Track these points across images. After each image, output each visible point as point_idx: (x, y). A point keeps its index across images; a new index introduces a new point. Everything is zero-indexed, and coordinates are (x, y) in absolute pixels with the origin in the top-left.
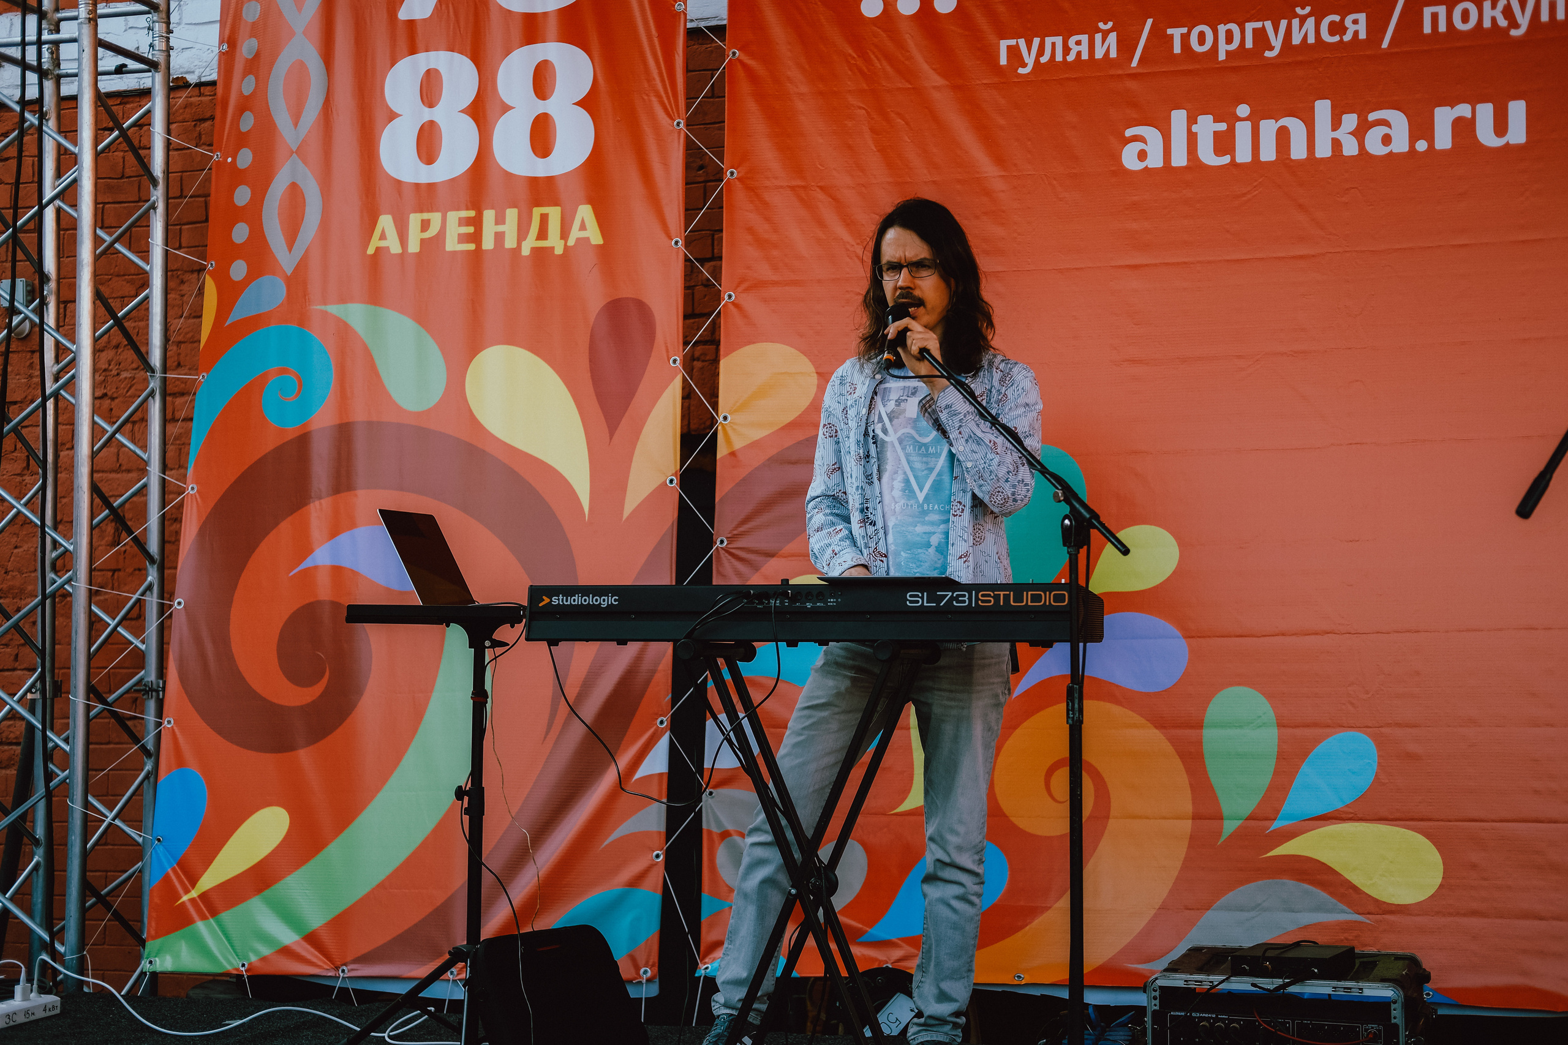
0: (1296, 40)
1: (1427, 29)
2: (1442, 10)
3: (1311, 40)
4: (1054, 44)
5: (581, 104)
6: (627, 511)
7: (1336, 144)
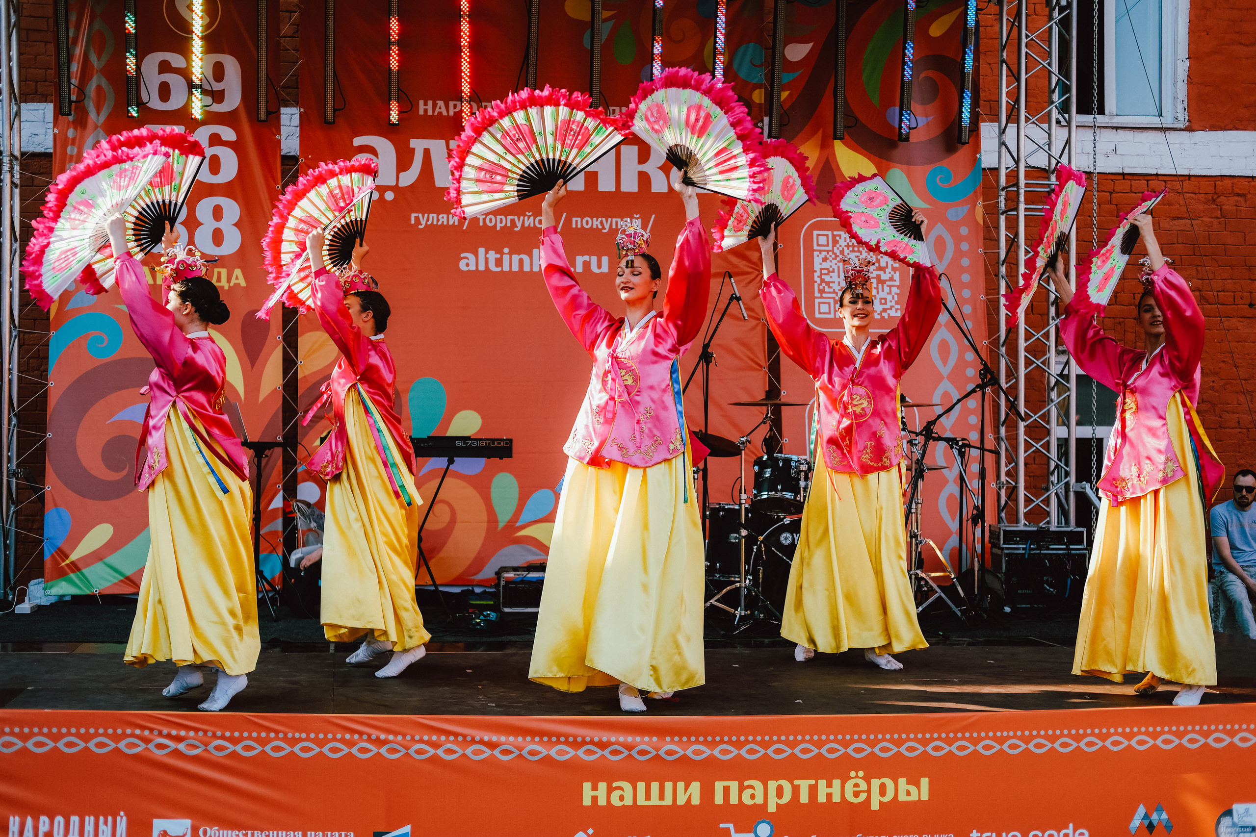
0: (526, 225)
1: (574, 226)
2: (579, 219)
3: (532, 225)
4: (433, 218)
5: (235, 225)
6: (260, 400)
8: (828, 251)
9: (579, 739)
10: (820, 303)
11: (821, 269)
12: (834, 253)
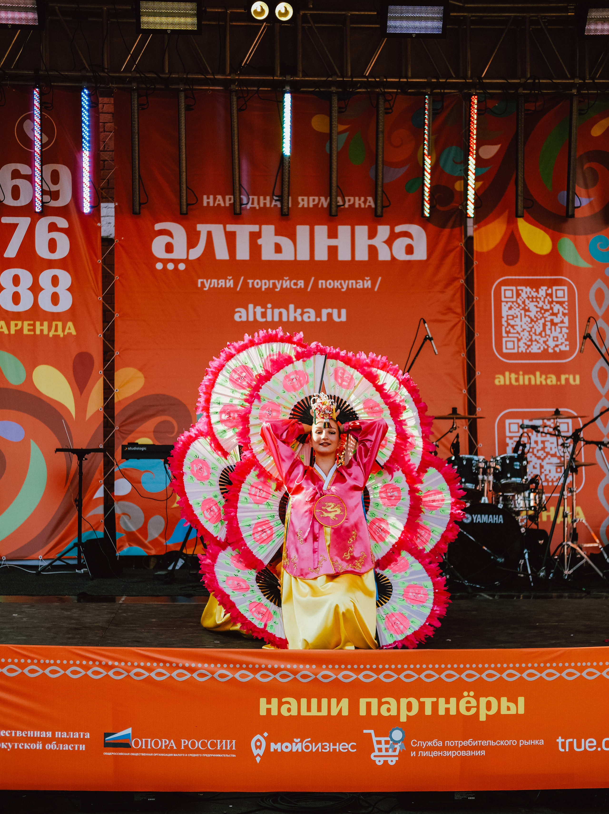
0: (284, 286)
1: (320, 286)
2: (324, 282)
3: (288, 287)
4: (214, 282)
5: (68, 289)
6: (87, 418)
7: (295, 318)
8: (513, 302)
9: (257, 666)
10: (506, 341)
11: (508, 316)
12: (517, 303)
